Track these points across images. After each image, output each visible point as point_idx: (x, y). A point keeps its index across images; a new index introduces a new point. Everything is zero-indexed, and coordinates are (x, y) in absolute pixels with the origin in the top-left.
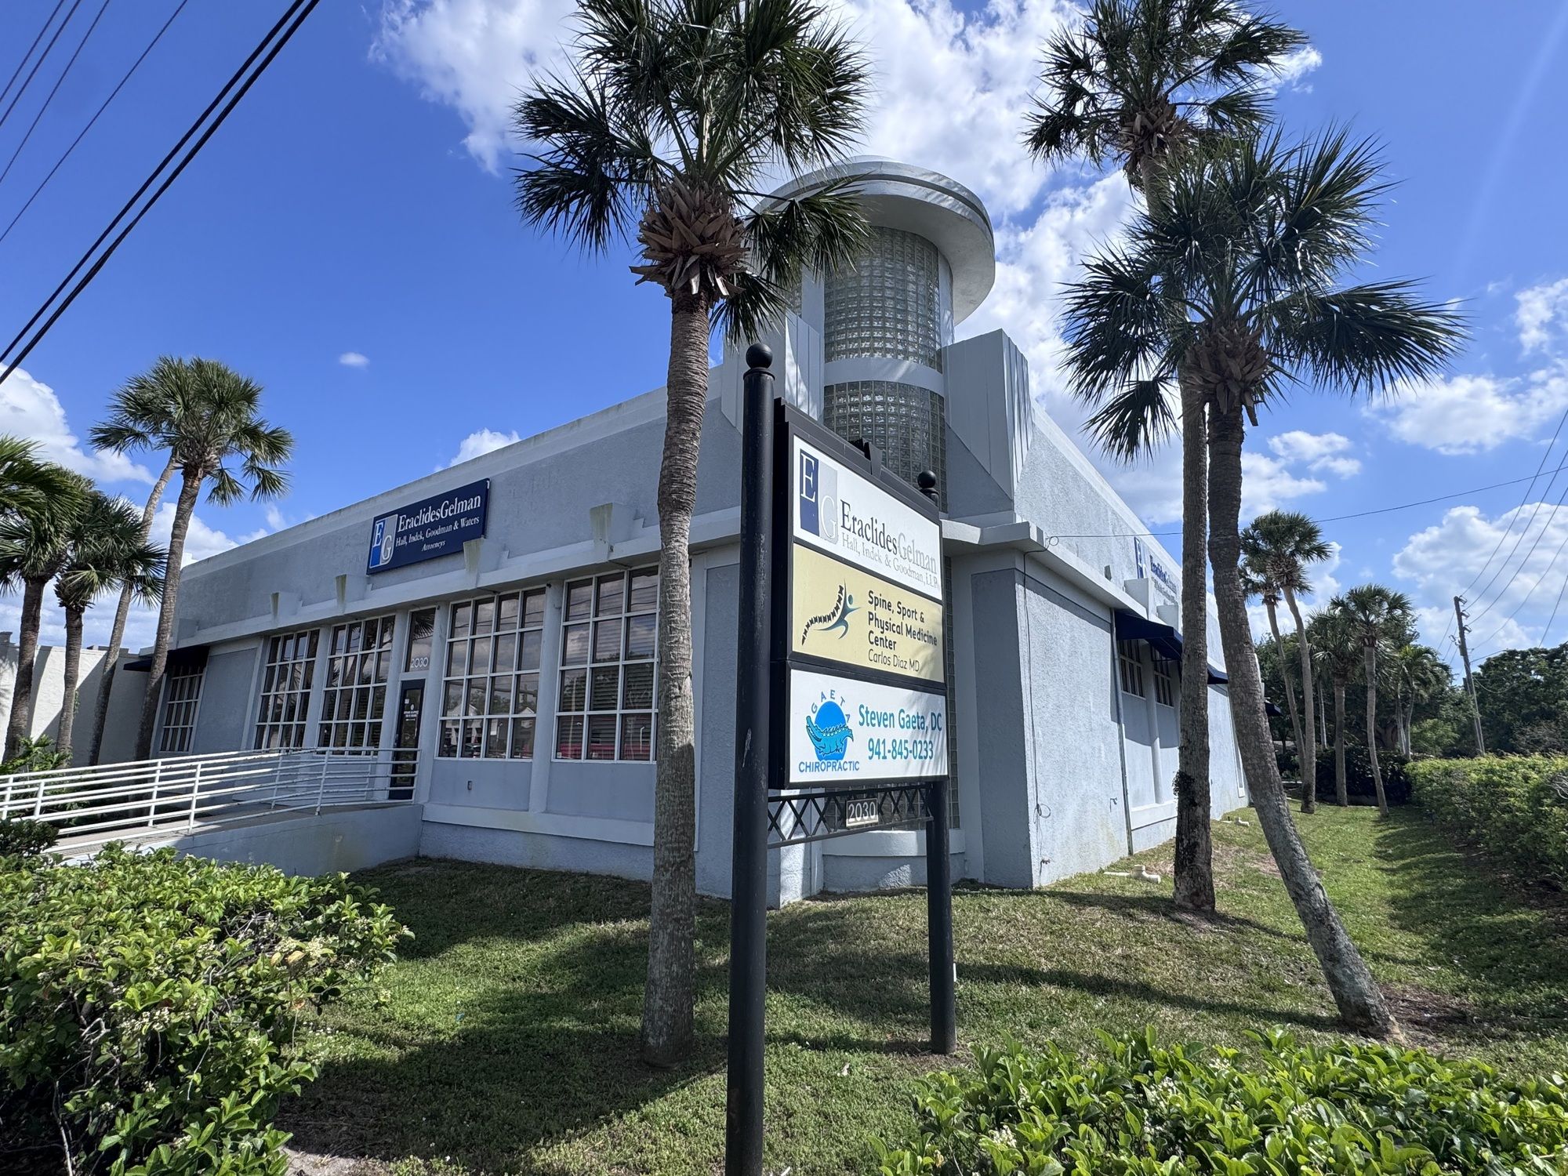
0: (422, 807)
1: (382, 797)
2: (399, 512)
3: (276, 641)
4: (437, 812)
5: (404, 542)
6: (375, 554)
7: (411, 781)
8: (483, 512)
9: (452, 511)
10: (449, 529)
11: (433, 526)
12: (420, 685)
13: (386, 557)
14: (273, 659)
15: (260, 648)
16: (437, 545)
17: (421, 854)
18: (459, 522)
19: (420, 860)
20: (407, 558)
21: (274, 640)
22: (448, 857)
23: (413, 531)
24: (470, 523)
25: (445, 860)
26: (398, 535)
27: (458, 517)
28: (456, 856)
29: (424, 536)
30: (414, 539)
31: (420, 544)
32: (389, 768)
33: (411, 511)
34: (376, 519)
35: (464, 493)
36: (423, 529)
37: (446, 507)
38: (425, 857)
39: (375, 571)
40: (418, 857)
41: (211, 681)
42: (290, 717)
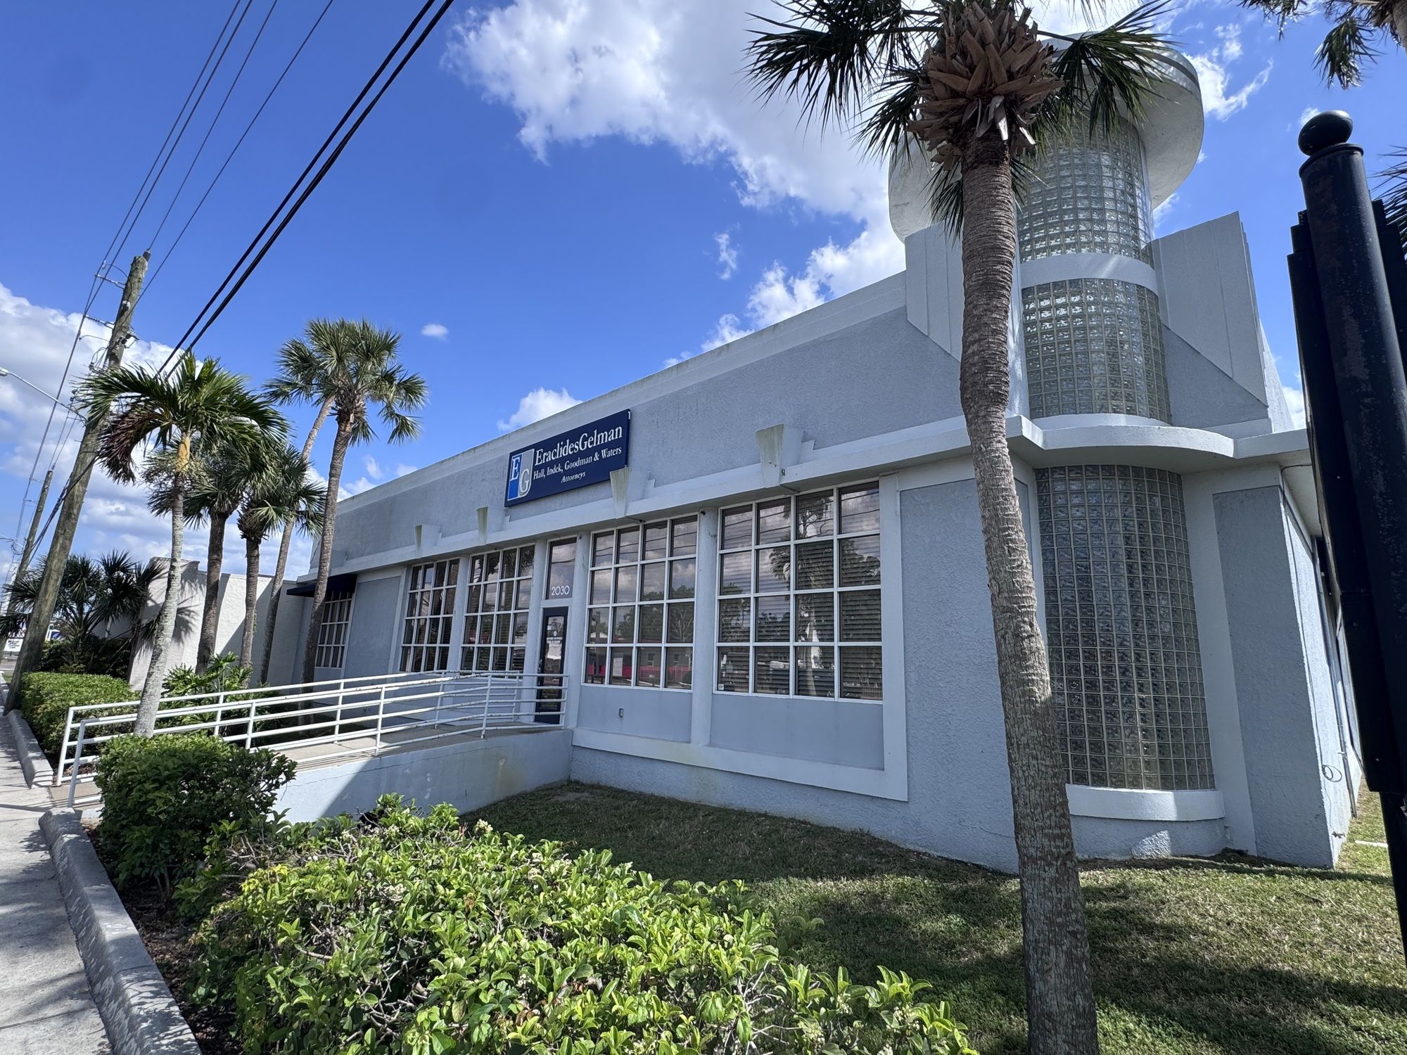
0: (572, 732)
1: (528, 720)
2: (536, 446)
3: (416, 571)
4: (589, 738)
5: (542, 475)
6: (512, 487)
7: (558, 707)
8: (625, 443)
9: (592, 443)
10: (589, 460)
11: (572, 458)
12: (563, 612)
13: (524, 489)
14: (414, 586)
15: (403, 575)
16: (577, 476)
17: (573, 778)
18: (600, 453)
19: (574, 785)
20: (545, 489)
21: (414, 568)
22: (603, 784)
23: (551, 464)
24: (612, 453)
25: (599, 787)
26: (535, 468)
27: (598, 449)
28: (611, 784)
29: (562, 468)
30: (551, 471)
31: (559, 475)
32: (534, 693)
33: (548, 445)
34: (512, 454)
35: (605, 424)
36: (562, 461)
37: (585, 439)
38: (577, 782)
39: (513, 503)
40: (569, 781)
41: (359, 603)
42: (433, 639)
